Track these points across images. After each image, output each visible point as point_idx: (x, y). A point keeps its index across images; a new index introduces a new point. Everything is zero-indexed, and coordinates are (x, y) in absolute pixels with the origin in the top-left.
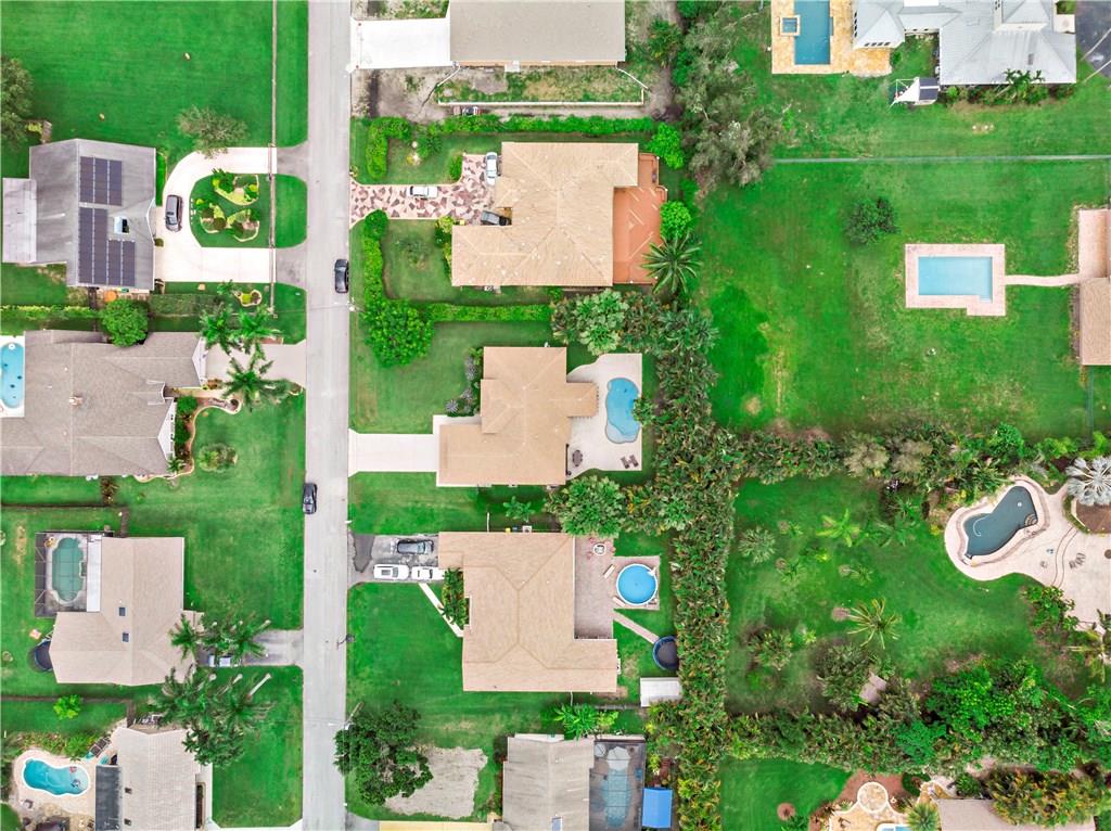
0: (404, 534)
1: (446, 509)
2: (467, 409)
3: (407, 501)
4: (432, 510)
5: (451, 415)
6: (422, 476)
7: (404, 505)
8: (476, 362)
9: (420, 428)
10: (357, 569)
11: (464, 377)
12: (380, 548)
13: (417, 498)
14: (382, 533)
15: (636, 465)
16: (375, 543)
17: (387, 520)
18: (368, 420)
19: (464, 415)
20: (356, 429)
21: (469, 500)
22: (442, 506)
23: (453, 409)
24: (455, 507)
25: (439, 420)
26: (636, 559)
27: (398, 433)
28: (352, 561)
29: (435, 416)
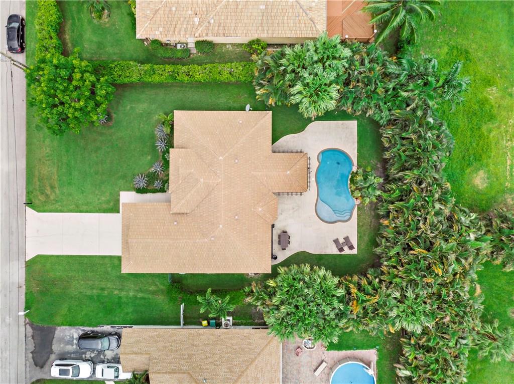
0: (89, 326)
1: (136, 298)
2: (157, 184)
3: (92, 289)
4: (120, 298)
5: (140, 191)
6: (107, 261)
7: (89, 293)
8: (167, 130)
9: (105, 206)
10: (36, 365)
11: (154, 147)
12: (61, 340)
13: (103, 285)
14: (63, 324)
15: (351, 247)
16: (55, 336)
17: (69, 310)
18: (47, 196)
19: (155, 191)
20: (34, 208)
21: (162, 287)
22: (131, 294)
23: (142, 185)
24: (146, 296)
25: (127, 197)
26: (350, 354)
27: (81, 212)
28: (31, 355)
29: (121, 193)
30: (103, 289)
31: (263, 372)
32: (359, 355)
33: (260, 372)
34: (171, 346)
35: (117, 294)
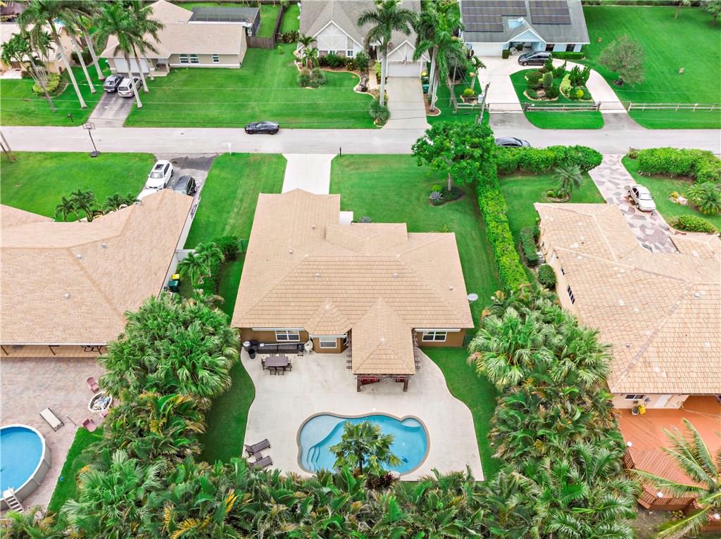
7: (239, 191)
14: (209, 175)
16: (199, 170)
17: (224, 178)
20: (336, 158)
25: (347, 216)
26: (56, 470)
27: (331, 185)
28: (184, 156)
29: (352, 213)
30: (242, 200)
31: (86, 315)
32: (47, 487)
33: (88, 310)
34: (160, 229)
35: (233, 210)
